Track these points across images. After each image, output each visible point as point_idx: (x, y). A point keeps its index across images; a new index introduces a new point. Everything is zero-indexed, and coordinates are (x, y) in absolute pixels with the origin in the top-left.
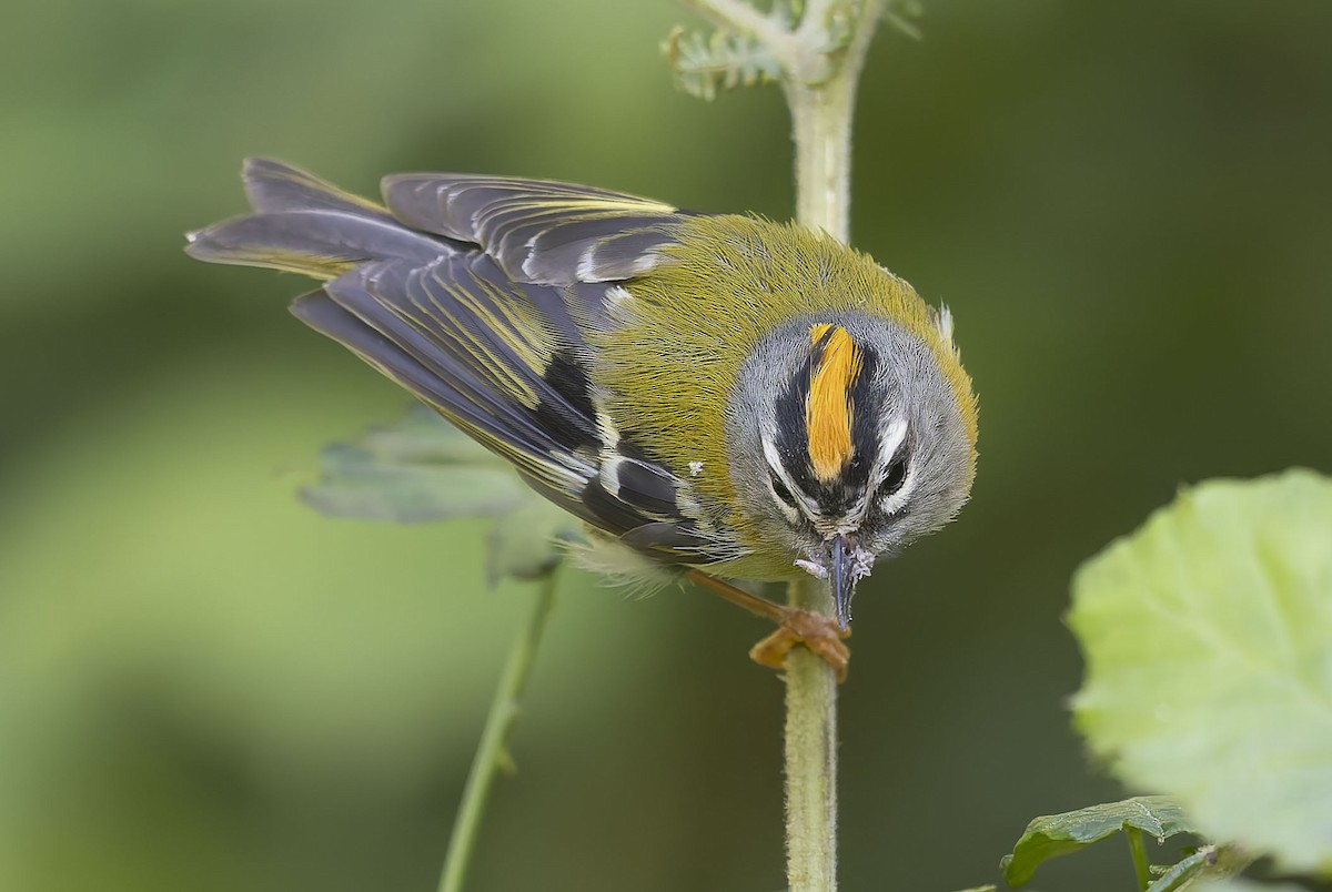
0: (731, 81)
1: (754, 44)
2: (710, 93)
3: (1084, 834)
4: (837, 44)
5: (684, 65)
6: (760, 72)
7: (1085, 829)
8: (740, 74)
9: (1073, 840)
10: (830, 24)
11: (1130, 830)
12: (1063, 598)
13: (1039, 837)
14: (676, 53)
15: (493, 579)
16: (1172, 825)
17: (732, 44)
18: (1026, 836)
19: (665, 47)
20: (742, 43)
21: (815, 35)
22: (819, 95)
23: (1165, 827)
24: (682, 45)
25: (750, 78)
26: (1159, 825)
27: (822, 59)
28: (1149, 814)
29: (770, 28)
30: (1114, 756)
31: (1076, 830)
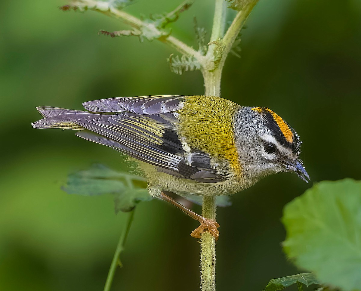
0: (187, 69)
1: (193, 59)
2: (181, 73)
3: (285, 284)
4: (217, 59)
5: (173, 64)
6: (195, 67)
7: (286, 283)
8: (189, 68)
9: (282, 286)
10: (215, 53)
11: (299, 283)
12: (281, 214)
13: (273, 285)
14: (171, 61)
15: (117, 211)
16: (311, 282)
17: (187, 59)
18: (269, 285)
19: (168, 60)
20: (190, 59)
21: (210, 57)
22: (212, 73)
23: (308, 282)
24: (173, 59)
25: (192, 69)
26: (307, 282)
27: (213, 63)
28: (304, 278)
29: (198, 55)
30: (295, 260)
31: (283, 283)
